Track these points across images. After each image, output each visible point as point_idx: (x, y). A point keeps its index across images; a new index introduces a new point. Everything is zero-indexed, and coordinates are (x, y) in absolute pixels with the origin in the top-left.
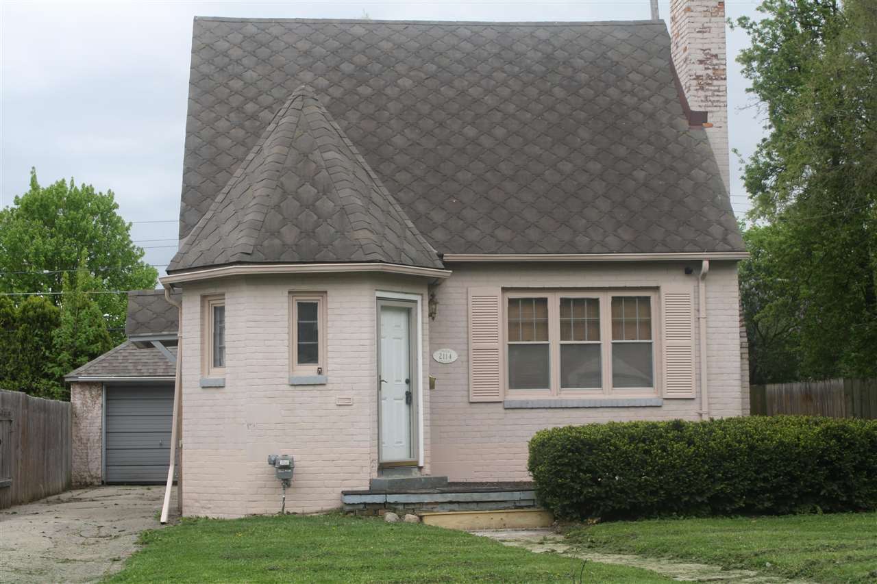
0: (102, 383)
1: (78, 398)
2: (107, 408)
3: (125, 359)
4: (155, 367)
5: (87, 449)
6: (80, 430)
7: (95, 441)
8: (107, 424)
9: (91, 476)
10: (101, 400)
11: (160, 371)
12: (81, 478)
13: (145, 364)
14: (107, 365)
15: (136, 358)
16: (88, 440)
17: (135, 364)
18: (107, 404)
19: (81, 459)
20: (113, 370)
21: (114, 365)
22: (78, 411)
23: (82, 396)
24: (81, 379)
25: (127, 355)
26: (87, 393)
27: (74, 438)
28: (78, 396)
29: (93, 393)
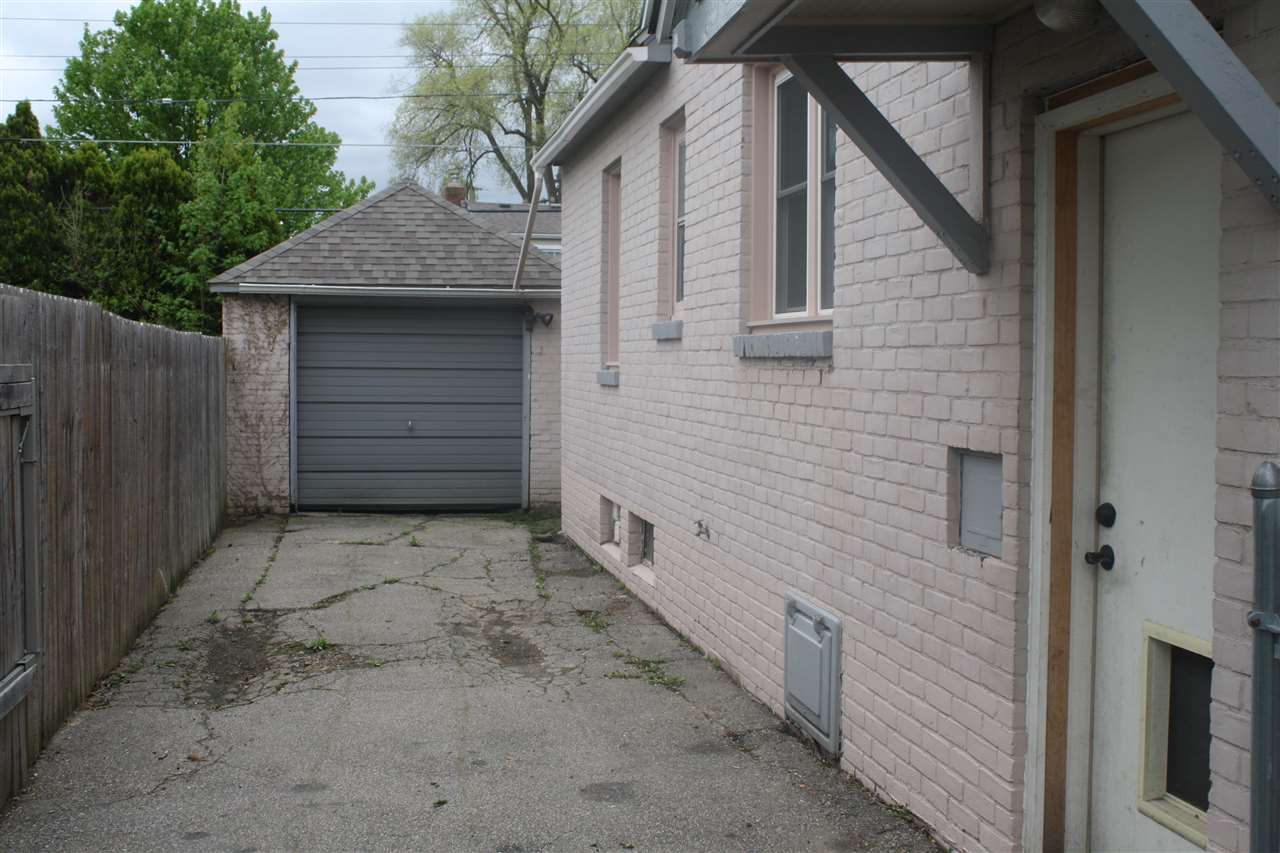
0: (290, 297)
1: (237, 329)
2: (299, 351)
3: (335, 250)
4: (402, 268)
5: (258, 439)
6: (242, 396)
7: (275, 420)
8: (299, 386)
9: (269, 495)
10: (287, 335)
11: (412, 275)
12: (247, 500)
13: (379, 261)
14: (298, 260)
15: (357, 248)
16: (261, 418)
17: (358, 261)
18: (298, 342)
19: (246, 457)
20: (314, 272)
21: (313, 261)
22: (238, 358)
23: (247, 325)
24: (244, 287)
25: (338, 241)
26: (258, 319)
27: (230, 413)
28: (237, 324)
29: (271, 319)
